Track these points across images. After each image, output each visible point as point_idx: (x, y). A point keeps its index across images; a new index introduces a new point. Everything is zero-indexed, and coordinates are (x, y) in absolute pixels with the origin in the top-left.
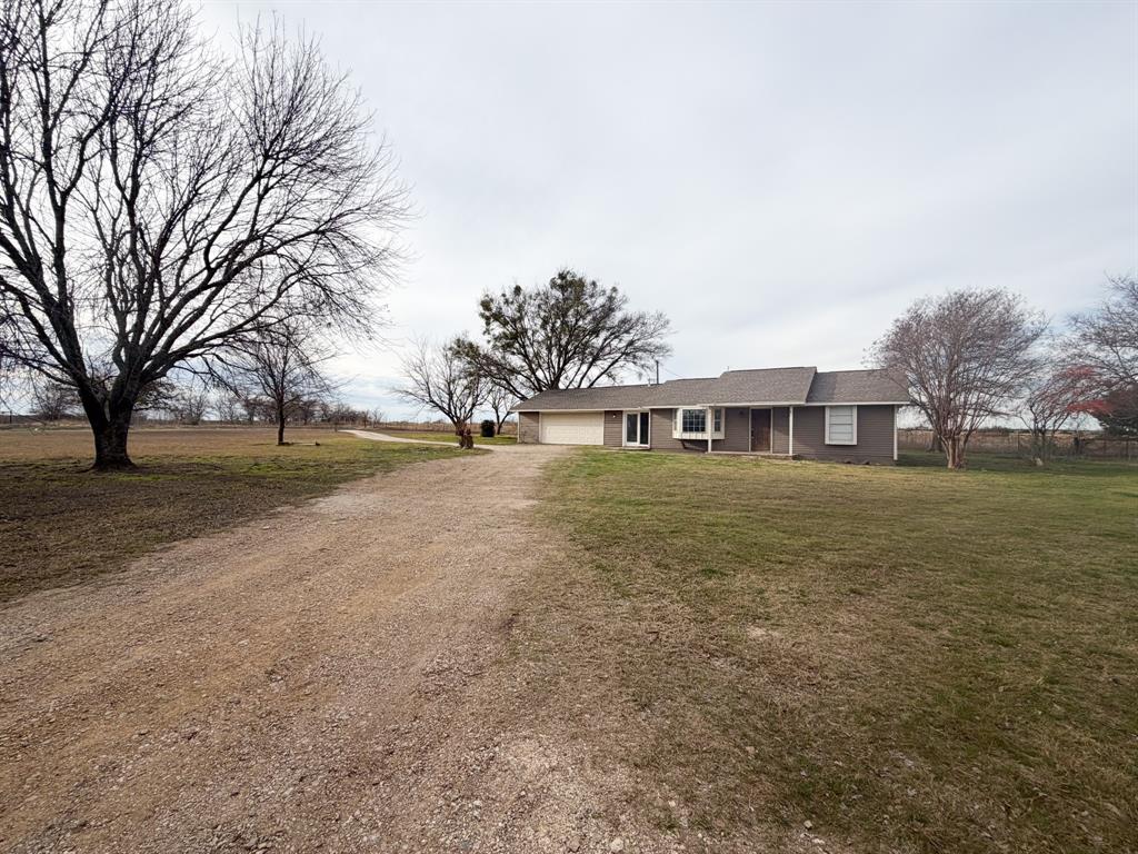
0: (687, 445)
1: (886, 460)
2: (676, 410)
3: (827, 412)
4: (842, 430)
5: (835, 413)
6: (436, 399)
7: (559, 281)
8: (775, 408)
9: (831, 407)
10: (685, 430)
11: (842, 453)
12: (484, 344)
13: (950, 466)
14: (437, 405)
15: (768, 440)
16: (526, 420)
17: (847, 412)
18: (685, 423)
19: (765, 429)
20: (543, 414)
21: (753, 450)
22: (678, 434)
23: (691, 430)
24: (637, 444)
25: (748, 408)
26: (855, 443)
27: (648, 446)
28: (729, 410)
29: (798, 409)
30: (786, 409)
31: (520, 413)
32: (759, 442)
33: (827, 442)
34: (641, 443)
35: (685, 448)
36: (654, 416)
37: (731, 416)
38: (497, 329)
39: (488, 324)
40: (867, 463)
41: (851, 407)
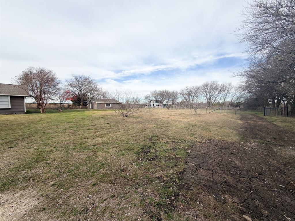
1: (22, 112)
4: (4, 103)
13: (41, 113)
17: (6, 98)
26: (10, 107)
40: (15, 114)
41: (8, 96)
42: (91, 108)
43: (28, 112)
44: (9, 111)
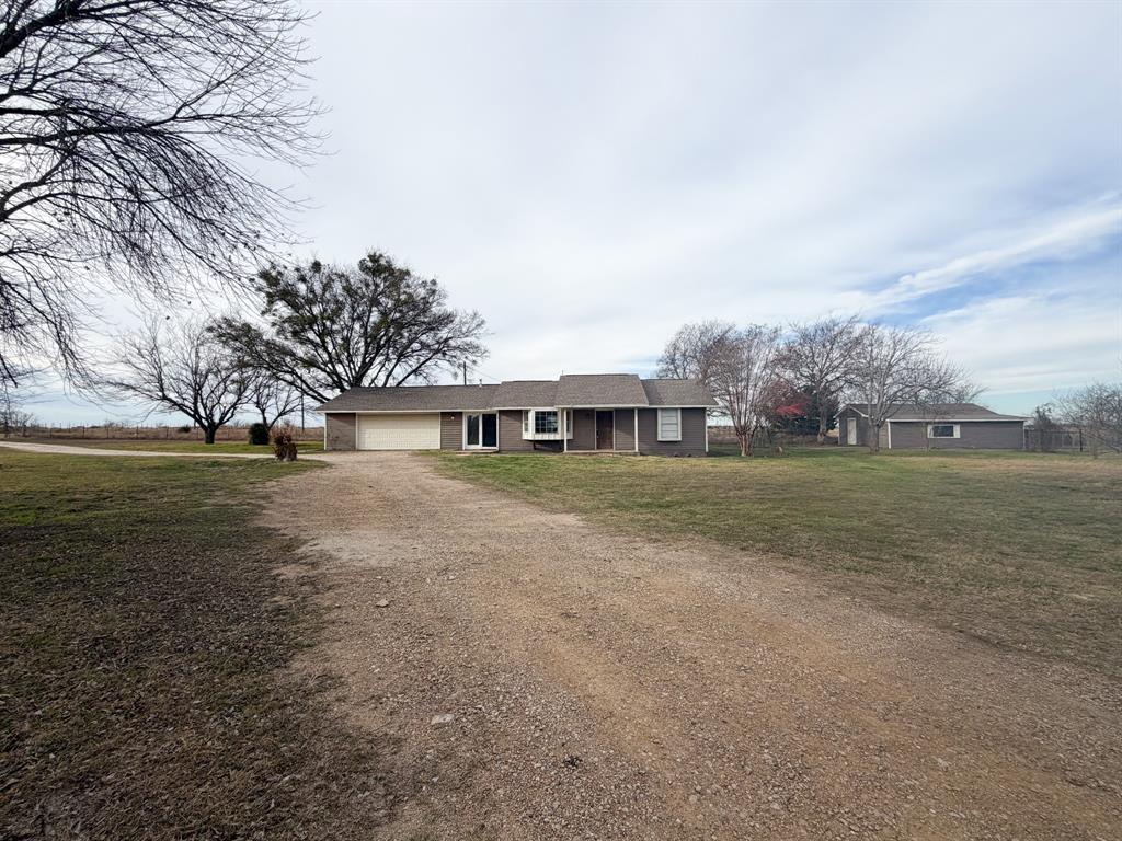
0: (537, 446)
1: (700, 453)
2: (527, 412)
3: (659, 413)
4: (670, 429)
5: (665, 415)
6: (173, 396)
7: (370, 264)
8: (617, 410)
9: (662, 409)
10: (537, 431)
11: (669, 448)
12: (266, 327)
13: (743, 455)
14: (175, 403)
15: (611, 438)
16: (336, 422)
17: (673, 414)
18: (537, 424)
19: (608, 429)
20: (361, 415)
21: (598, 448)
22: (530, 434)
23: (543, 431)
24: (480, 446)
25: (593, 410)
26: (680, 439)
27: (497, 448)
28: (576, 411)
29: (641, 410)
30: (632, 410)
31: (327, 414)
32: (604, 441)
33: (660, 439)
34: (484, 445)
35: (535, 449)
36: (503, 417)
37: (578, 416)
38: (283, 309)
39: (271, 303)
40: (690, 456)
41: (677, 409)
42: (854, 443)
43: (710, 454)
44: (674, 447)
